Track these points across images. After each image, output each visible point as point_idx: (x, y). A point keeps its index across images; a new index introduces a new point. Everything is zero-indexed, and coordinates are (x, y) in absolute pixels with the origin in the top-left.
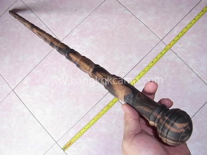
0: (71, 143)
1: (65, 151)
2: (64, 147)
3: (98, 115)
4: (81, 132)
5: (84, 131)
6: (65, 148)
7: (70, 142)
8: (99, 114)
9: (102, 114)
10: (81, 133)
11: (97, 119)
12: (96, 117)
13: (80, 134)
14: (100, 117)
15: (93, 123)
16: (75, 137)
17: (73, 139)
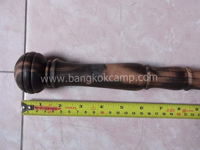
0: (56, 109)
1: (25, 117)
2: (33, 103)
3: (179, 109)
4: (105, 106)
5: (114, 112)
6: (32, 107)
7: (58, 106)
8: (183, 108)
9: (189, 114)
10: (102, 110)
11: (168, 114)
12: (170, 107)
13: (98, 110)
14: (179, 114)
15: (153, 114)
16: (79, 104)
17: (70, 105)
